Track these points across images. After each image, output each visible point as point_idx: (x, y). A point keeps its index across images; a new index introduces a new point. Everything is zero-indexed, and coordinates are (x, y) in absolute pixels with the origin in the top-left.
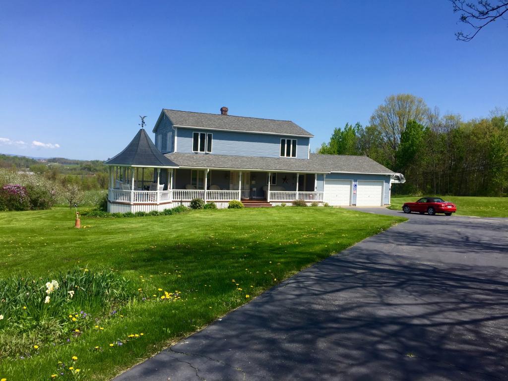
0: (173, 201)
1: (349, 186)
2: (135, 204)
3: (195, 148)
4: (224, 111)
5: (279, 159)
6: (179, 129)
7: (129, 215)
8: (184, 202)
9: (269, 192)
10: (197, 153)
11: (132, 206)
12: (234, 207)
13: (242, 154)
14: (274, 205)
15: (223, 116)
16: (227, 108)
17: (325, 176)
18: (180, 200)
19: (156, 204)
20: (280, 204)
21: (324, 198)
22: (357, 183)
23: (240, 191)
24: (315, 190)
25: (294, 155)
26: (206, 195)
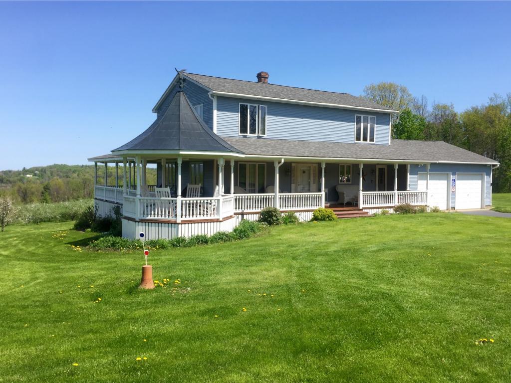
0: (235, 214)
1: (446, 182)
2: (184, 222)
3: (243, 129)
4: (261, 77)
5: (354, 144)
6: (220, 98)
7: (179, 243)
8: (247, 213)
9: (362, 193)
10: (245, 137)
11: (180, 226)
12: (324, 220)
13: (308, 138)
14: (371, 212)
15: (260, 85)
16: (267, 74)
17: (429, 168)
18: (240, 211)
19: (218, 221)
20: (379, 211)
21: (428, 201)
22: (455, 177)
23: (323, 193)
24: (408, 189)
25: (372, 139)
26: (277, 200)
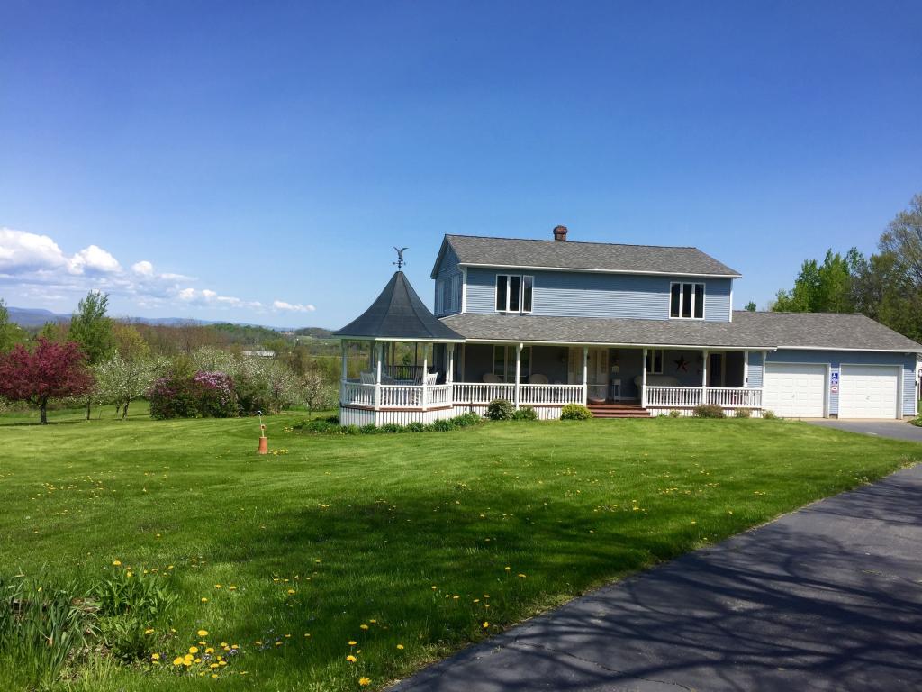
0: (454, 405)
1: (822, 377)
2: (382, 410)
3: (501, 305)
4: (559, 233)
5: (666, 322)
6: (470, 269)
7: (370, 430)
8: (476, 405)
9: (645, 388)
10: (504, 314)
11: (378, 413)
12: (571, 418)
13: (592, 314)
14: (654, 413)
15: (557, 243)
16: (565, 229)
17: (765, 357)
18: (469, 402)
19: (420, 411)
20: (667, 412)
21: (763, 404)
22: (839, 370)
23: (585, 386)
24: (745, 384)
25: (699, 313)
26: (516, 393)
